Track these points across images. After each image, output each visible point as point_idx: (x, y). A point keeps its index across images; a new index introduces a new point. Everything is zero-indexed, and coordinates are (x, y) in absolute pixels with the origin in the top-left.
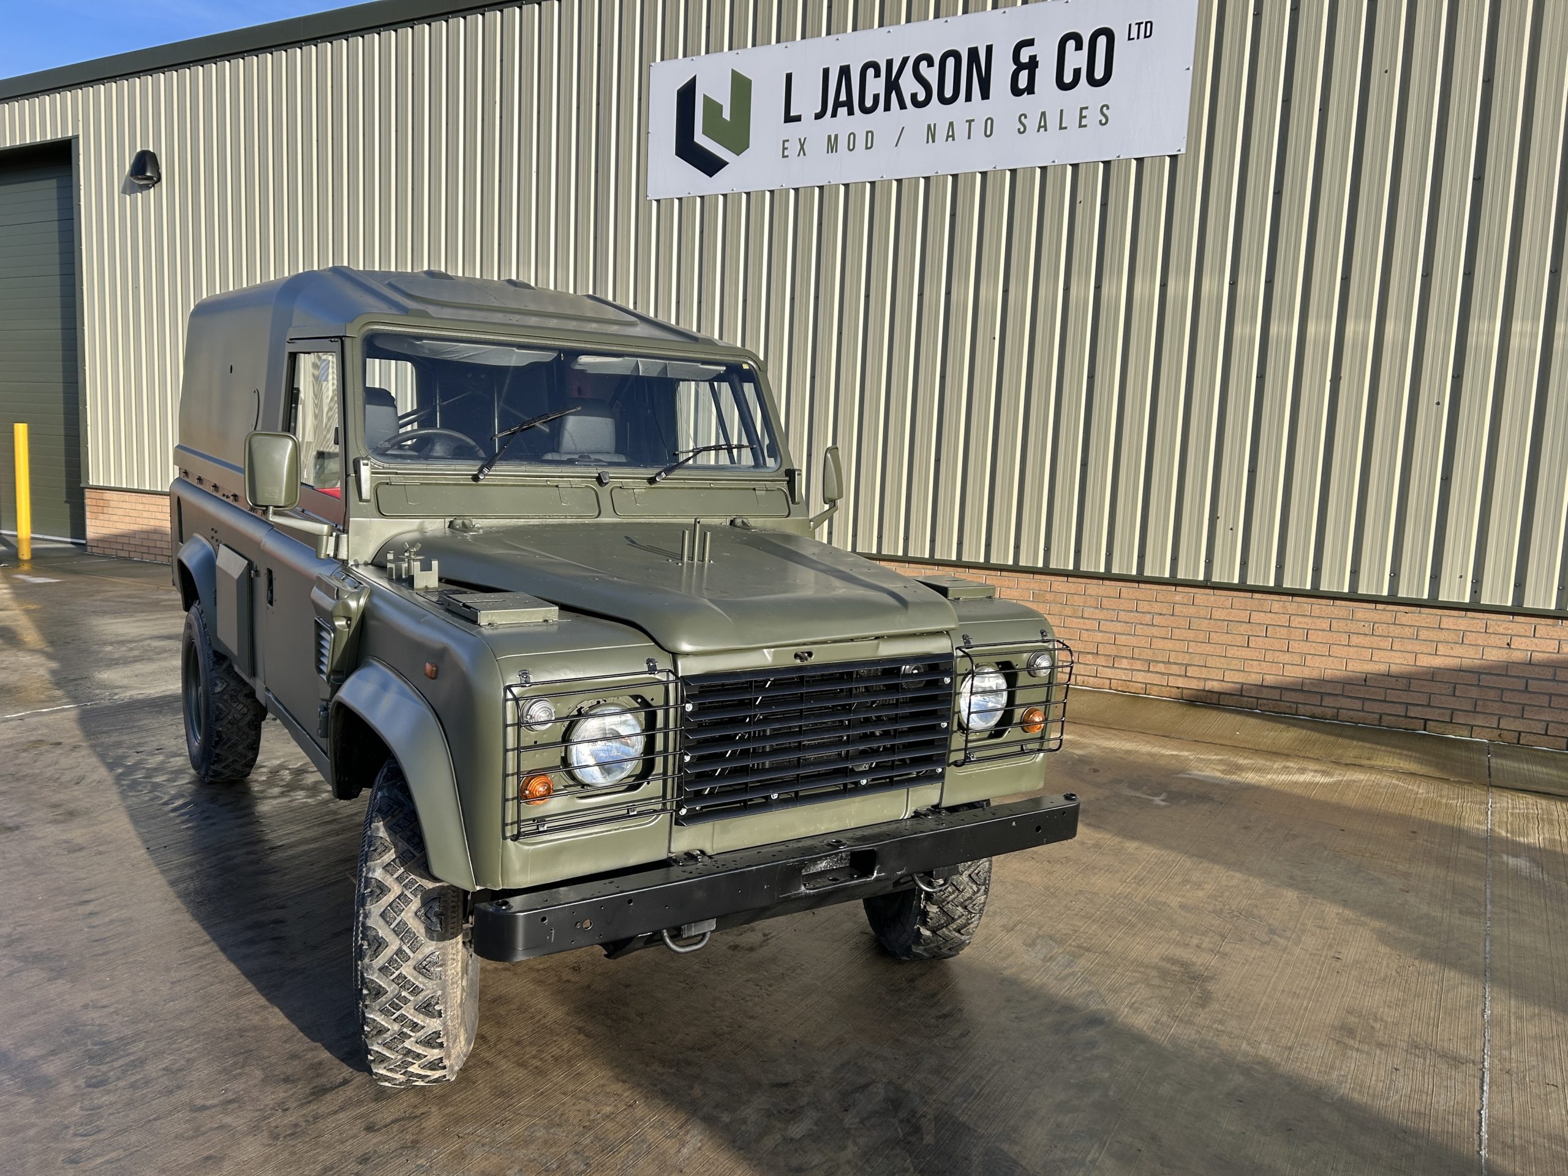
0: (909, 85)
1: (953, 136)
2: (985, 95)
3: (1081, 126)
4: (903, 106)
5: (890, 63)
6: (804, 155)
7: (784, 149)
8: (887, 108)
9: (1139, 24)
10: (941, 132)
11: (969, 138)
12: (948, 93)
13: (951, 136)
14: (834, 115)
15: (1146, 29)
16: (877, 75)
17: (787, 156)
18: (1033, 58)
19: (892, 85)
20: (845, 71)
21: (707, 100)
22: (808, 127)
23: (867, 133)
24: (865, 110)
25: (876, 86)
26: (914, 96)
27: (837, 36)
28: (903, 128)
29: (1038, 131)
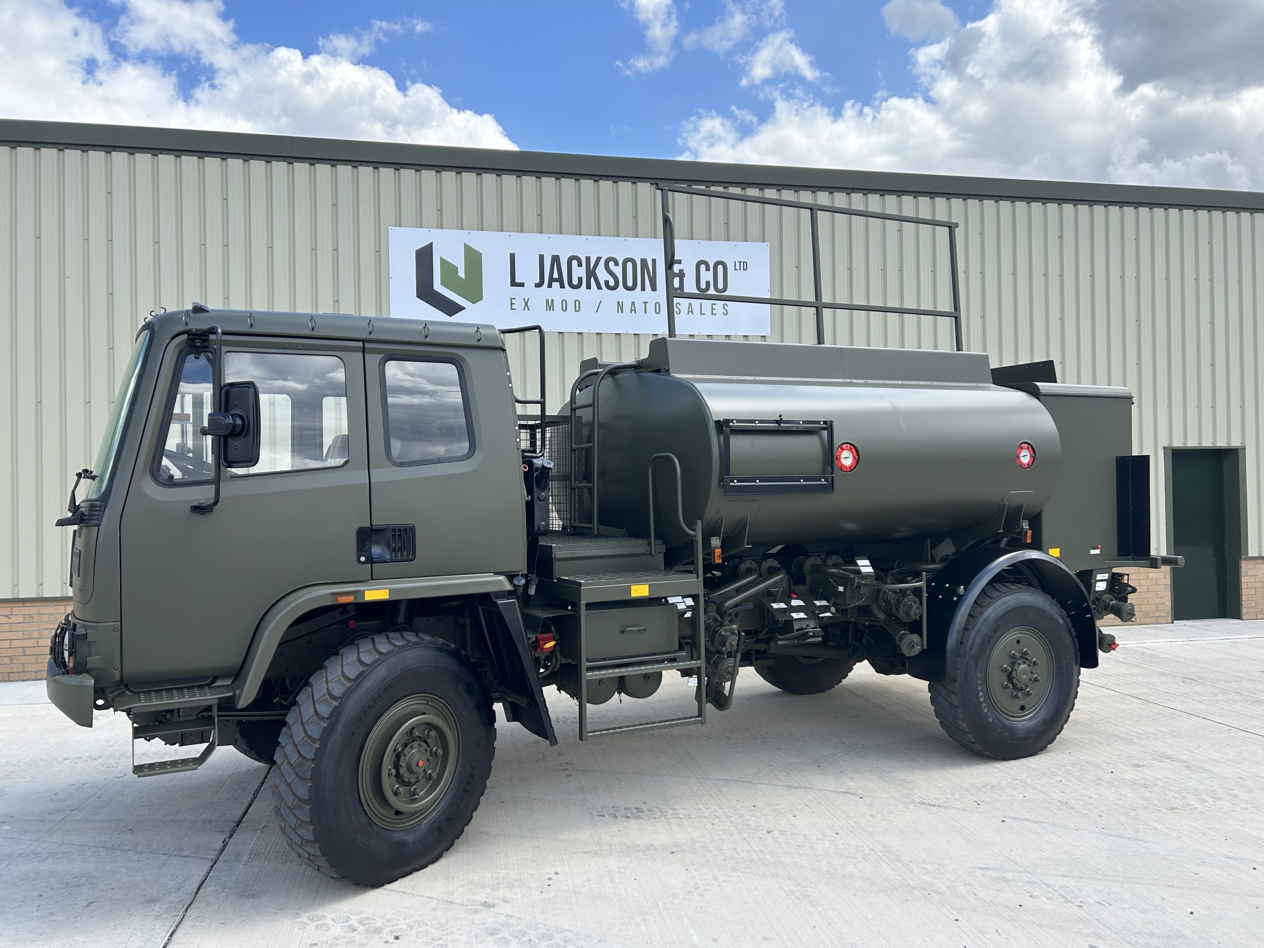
0: (602, 274)
1: (635, 310)
2: (654, 288)
3: (712, 314)
4: (599, 287)
5: (588, 259)
6: (529, 309)
7: (512, 304)
8: (589, 287)
9: (740, 262)
10: (627, 307)
11: (645, 313)
12: (630, 283)
13: (633, 310)
14: (550, 286)
15: (744, 266)
16: (580, 265)
17: (515, 309)
18: (681, 271)
19: (591, 273)
20: (556, 259)
21: (443, 261)
22: (529, 290)
23: (575, 301)
24: (571, 285)
25: (579, 272)
26: (607, 283)
27: (550, 235)
28: (601, 301)
29: (688, 314)
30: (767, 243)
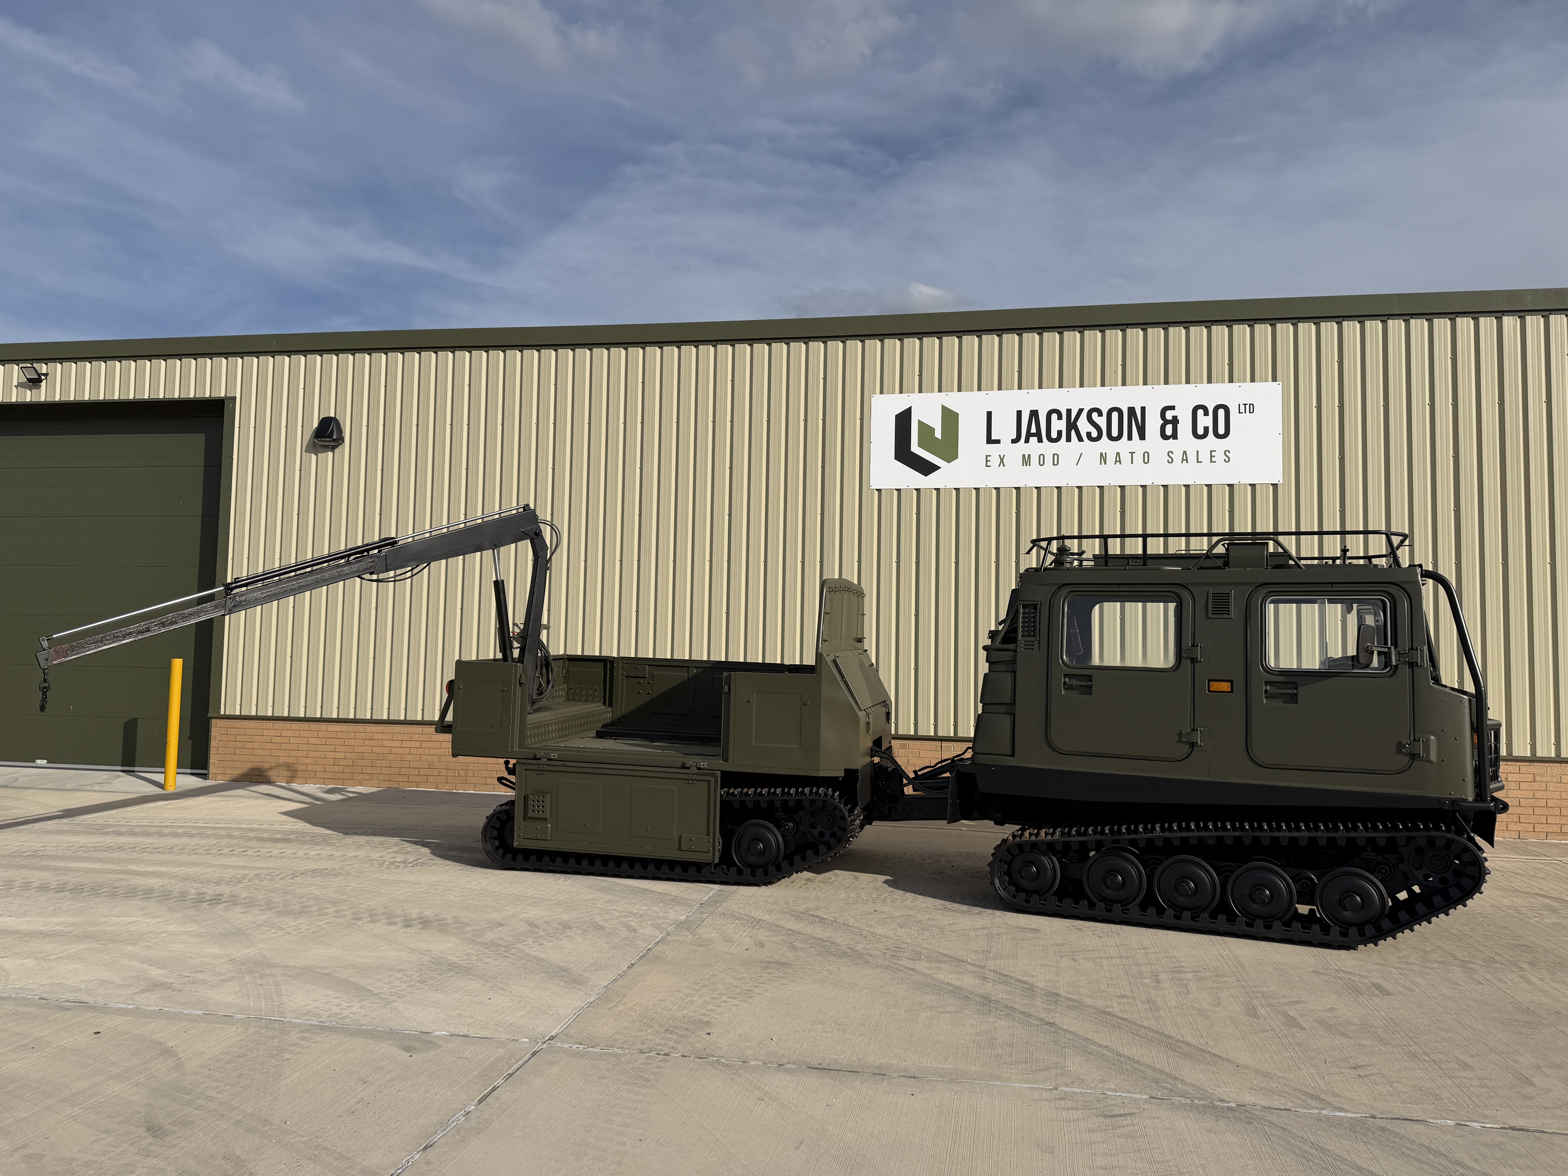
27: (1029, 390)
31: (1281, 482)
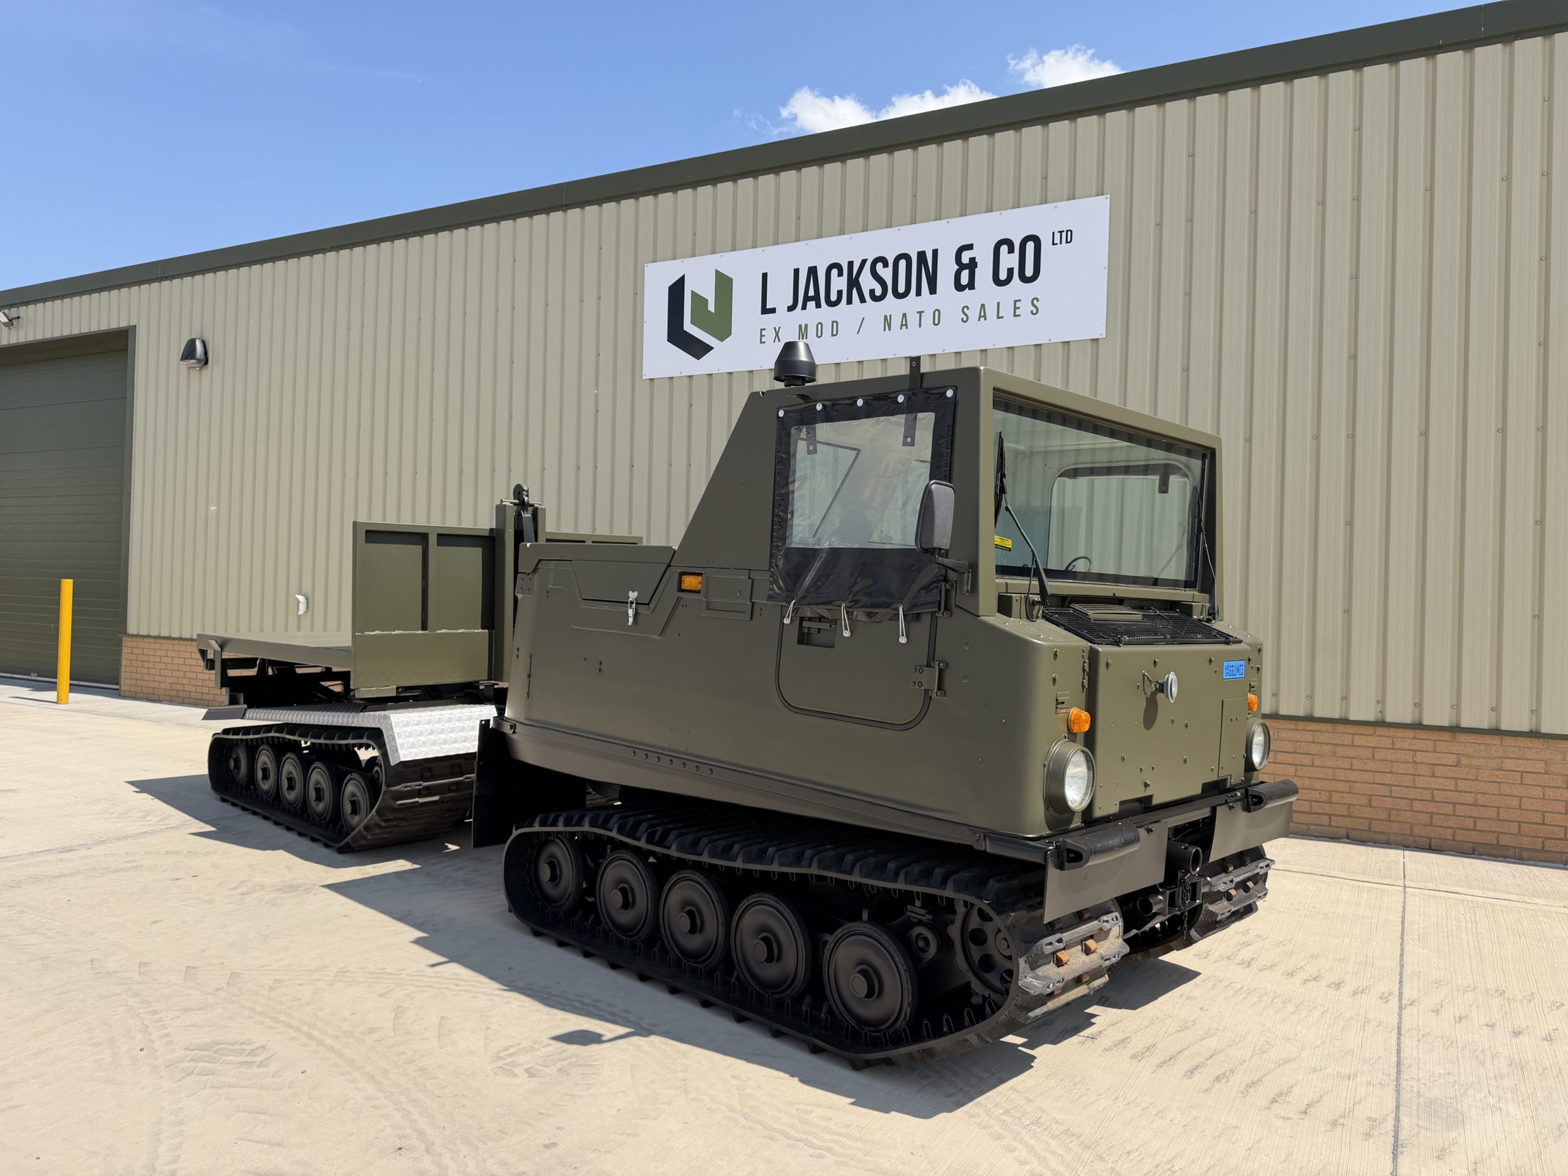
0: (867, 282)
2: (933, 291)
3: (1015, 315)
4: (863, 300)
5: (851, 265)
6: (779, 341)
7: (762, 336)
8: (849, 302)
9: (1061, 232)
10: (896, 322)
11: (920, 326)
12: (901, 289)
13: (904, 324)
14: (804, 307)
15: (1067, 236)
16: (840, 274)
17: (764, 342)
18: (973, 260)
19: (854, 283)
20: (813, 271)
21: (694, 294)
22: (781, 316)
23: (833, 322)
24: (830, 304)
25: (839, 283)
26: (872, 292)
27: (806, 242)
28: (863, 318)
29: (979, 320)
30: (1104, 197)
31: (1104, 336)
